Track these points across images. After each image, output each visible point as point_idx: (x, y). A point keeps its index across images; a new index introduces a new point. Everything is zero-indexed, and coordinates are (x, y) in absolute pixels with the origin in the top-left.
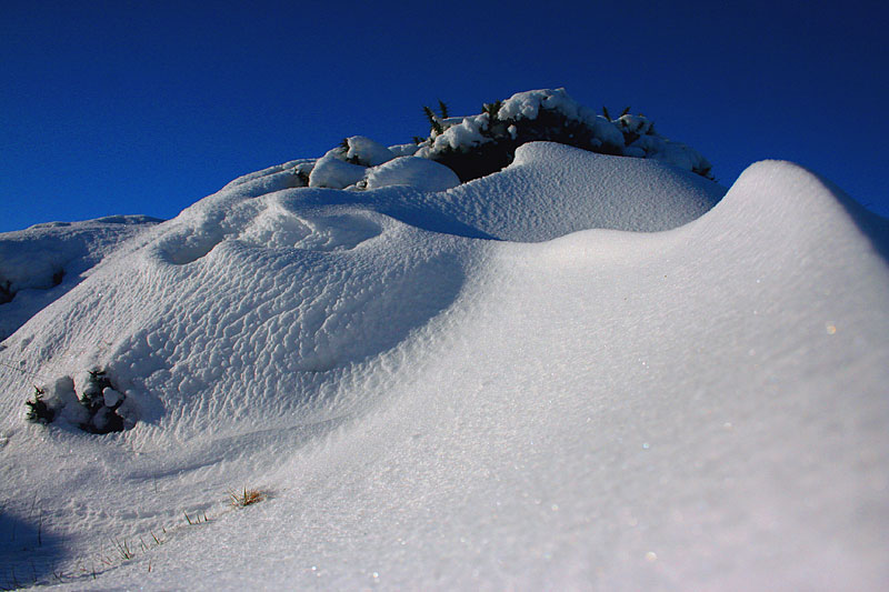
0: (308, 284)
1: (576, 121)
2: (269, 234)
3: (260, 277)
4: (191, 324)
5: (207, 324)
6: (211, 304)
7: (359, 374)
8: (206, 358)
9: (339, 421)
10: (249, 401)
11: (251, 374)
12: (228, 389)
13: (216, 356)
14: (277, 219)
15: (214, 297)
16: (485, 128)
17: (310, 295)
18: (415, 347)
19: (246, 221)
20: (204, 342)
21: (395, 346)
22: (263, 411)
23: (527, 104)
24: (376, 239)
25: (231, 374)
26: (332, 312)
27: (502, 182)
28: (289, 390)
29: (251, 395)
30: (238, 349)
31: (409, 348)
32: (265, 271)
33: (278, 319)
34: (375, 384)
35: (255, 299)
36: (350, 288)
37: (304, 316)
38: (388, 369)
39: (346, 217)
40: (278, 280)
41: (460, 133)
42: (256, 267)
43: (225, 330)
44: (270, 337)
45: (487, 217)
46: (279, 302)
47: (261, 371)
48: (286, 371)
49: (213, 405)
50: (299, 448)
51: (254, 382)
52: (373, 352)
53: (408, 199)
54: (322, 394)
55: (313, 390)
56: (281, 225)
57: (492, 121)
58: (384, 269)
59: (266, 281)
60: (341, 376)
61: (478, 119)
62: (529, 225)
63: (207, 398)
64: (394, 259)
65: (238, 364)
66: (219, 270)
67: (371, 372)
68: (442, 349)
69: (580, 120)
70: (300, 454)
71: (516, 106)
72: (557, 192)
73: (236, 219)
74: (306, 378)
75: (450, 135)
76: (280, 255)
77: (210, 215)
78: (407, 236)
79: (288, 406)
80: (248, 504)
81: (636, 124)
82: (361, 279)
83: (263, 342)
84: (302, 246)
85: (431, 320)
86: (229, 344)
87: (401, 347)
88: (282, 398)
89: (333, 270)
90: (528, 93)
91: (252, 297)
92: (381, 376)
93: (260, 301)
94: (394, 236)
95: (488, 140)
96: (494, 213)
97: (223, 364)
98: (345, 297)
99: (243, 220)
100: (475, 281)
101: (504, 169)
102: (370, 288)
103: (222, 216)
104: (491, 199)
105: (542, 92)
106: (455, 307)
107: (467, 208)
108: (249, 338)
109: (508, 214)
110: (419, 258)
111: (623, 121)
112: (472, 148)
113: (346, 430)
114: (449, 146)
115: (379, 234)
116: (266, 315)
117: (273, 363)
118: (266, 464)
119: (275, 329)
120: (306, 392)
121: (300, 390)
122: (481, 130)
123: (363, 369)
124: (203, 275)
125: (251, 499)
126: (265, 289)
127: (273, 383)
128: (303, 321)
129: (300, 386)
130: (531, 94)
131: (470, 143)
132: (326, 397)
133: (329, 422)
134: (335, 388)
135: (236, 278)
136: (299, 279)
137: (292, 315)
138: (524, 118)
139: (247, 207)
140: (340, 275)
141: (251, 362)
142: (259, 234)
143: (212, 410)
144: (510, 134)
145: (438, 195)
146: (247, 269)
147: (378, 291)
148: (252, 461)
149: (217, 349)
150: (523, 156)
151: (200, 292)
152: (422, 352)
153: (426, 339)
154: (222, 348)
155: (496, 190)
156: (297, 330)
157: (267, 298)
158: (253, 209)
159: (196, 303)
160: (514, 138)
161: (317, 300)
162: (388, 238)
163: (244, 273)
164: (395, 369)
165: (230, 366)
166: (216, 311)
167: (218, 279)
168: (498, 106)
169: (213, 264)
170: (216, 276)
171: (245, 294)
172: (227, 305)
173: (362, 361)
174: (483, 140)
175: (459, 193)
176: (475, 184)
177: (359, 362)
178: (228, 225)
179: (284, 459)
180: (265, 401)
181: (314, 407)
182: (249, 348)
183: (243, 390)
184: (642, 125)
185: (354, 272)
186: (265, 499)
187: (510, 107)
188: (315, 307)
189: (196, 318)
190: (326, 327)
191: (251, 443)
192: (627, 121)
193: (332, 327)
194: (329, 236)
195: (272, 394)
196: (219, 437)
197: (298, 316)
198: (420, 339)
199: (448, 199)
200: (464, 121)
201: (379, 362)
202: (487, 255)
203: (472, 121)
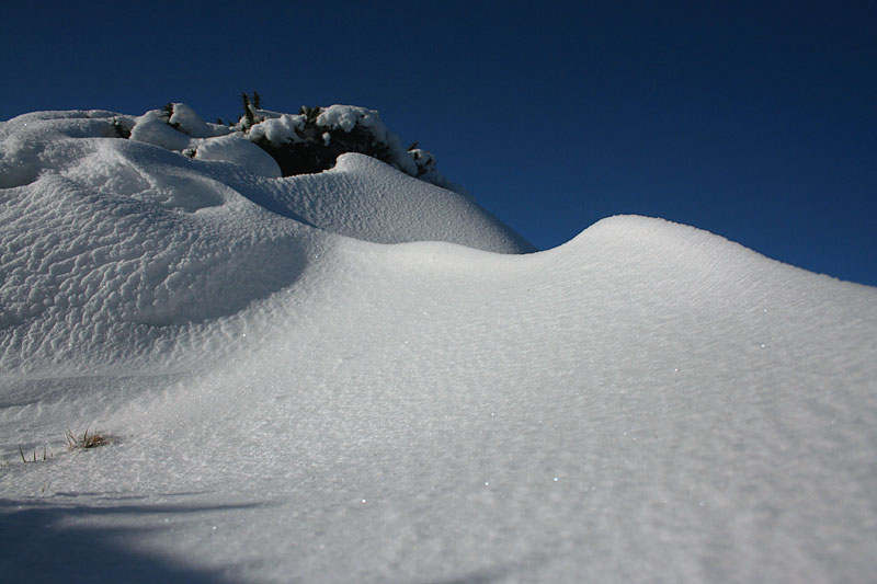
0: (152, 237)
1: (382, 143)
2: (103, 179)
3: (98, 220)
4: (8, 253)
5: (29, 256)
6: (34, 237)
7: (197, 335)
8: (26, 292)
9: (177, 377)
10: (74, 345)
11: (78, 317)
12: (48, 328)
13: (39, 292)
14: (114, 165)
15: (40, 230)
16: (301, 128)
17: (153, 249)
18: (256, 317)
19: (70, 160)
20: (23, 276)
21: (236, 313)
22: (89, 358)
23: (346, 117)
24: (218, 209)
25: (54, 313)
26: (175, 270)
27: (328, 181)
28: (121, 339)
29: (76, 338)
30: (65, 289)
31: (250, 318)
32: (105, 215)
33: (115, 266)
34: (215, 346)
35: (91, 241)
36: (196, 250)
37: (147, 267)
38: (229, 335)
39: (188, 180)
40: (120, 226)
41: (277, 126)
42: (95, 209)
43: (51, 267)
44: (105, 282)
45: (314, 210)
46: (118, 249)
47: (90, 315)
48: (119, 320)
49: (27, 343)
50: (132, 398)
51: (80, 326)
52: (213, 316)
53: (241, 177)
54: (157, 349)
55: (147, 343)
56: (118, 173)
57: (310, 124)
58: (231, 238)
59: (105, 226)
60: (177, 334)
61: (296, 118)
62: (354, 227)
63: (21, 335)
64: (241, 231)
65: (64, 304)
66: (48, 203)
67: (211, 334)
68: (286, 324)
69: (386, 144)
70: (134, 405)
71: (335, 116)
72: (379, 203)
73: (58, 155)
74: (140, 330)
75: (267, 126)
76: (121, 203)
77: (27, 143)
78: (251, 212)
79: (119, 355)
80: (91, 446)
81: (426, 160)
82: (208, 243)
83: (95, 286)
84: (139, 198)
85: (273, 295)
86: (54, 282)
87: (242, 315)
88: (112, 346)
89: (178, 230)
90: (347, 107)
91: (87, 238)
92: (221, 340)
93: (96, 244)
94: (238, 210)
95: (301, 140)
96: (322, 209)
97: (45, 301)
98: (191, 257)
99: (66, 158)
100: (317, 267)
101: (325, 171)
102: (217, 254)
103: (40, 148)
104: (319, 196)
105: (360, 110)
106: (296, 287)
107: (296, 198)
108: (80, 279)
109: (334, 212)
110: (265, 235)
111: (416, 154)
112: (286, 144)
113: (186, 385)
114: (265, 137)
115: (222, 204)
116: (101, 259)
117: (106, 309)
118: (94, 410)
119: (112, 276)
120: (139, 344)
121: (133, 341)
122: (296, 130)
123: (203, 329)
124: (26, 205)
125: (93, 443)
126: (103, 232)
127: (103, 329)
128: (145, 273)
129: (133, 337)
130: (350, 110)
131: (284, 139)
132: (162, 352)
133: (167, 377)
134: (170, 345)
135: (68, 216)
136: (144, 230)
137: (131, 265)
138: (340, 129)
139: (71, 146)
140: (186, 235)
141: (79, 305)
142: (91, 176)
143: (26, 348)
144: (323, 141)
145: (269, 180)
146: (83, 209)
147: (225, 257)
148: (76, 406)
149: (40, 285)
150: (345, 163)
151: (22, 222)
152: (264, 323)
153: (267, 312)
154: (47, 284)
155: (323, 189)
156: (136, 281)
157: (105, 243)
158: (78, 149)
159: (16, 233)
160: (326, 144)
161: (161, 255)
162: (232, 210)
163: (79, 212)
164: (235, 335)
165: (53, 304)
166: (41, 245)
167: (44, 213)
168: (317, 112)
169: (39, 196)
170: (42, 209)
171: (78, 234)
172: (56, 241)
173: (201, 322)
174: (297, 139)
175: (289, 183)
176: (305, 179)
177: (199, 323)
178: (47, 159)
179: (116, 408)
180: (92, 347)
181: (148, 360)
182: (78, 290)
183: (67, 332)
184: (430, 161)
185: (201, 234)
186: (111, 443)
187: (330, 115)
188: (158, 261)
189: (15, 248)
190: (168, 284)
191: (75, 387)
192: (420, 155)
193: (175, 284)
194: (170, 196)
195: (101, 341)
196: (35, 377)
197: (138, 267)
198: (262, 311)
199: (279, 187)
200: (283, 117)
201: (219, 326)
202: (329, 245)
203: (289, 119)
